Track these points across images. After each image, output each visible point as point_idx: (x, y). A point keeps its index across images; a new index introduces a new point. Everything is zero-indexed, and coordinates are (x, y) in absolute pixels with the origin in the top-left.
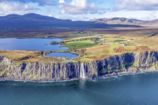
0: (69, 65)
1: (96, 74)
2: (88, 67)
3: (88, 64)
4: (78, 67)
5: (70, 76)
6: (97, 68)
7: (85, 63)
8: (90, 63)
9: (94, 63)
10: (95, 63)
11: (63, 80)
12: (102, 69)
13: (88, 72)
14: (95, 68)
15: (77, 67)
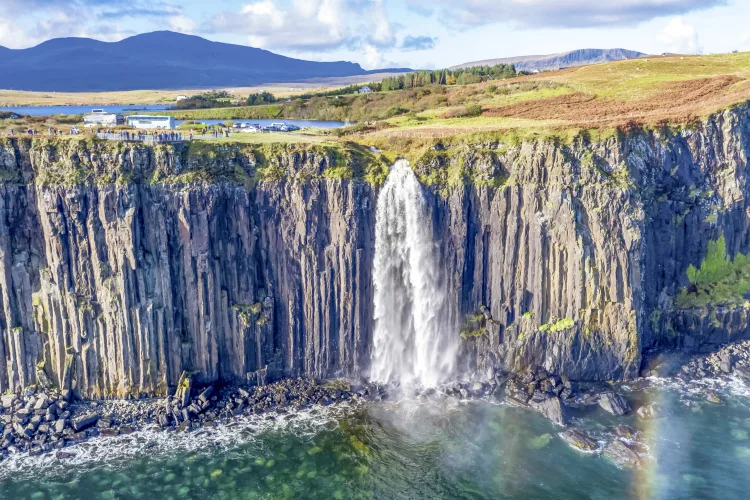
0: (182, 187)
1: (622, 329)
2: (491, 217)
3: (500, 173)
4: (338, 227)
5: (206, 359)
6: (632, 236)
7: (443, 161)
8: (521, 159)
9: (586, 164)
10: (600, 162)
11: (89, 427)
12: (698, 255)
13: (485, 298)
14: (597, 235)
15: (319, 215)
